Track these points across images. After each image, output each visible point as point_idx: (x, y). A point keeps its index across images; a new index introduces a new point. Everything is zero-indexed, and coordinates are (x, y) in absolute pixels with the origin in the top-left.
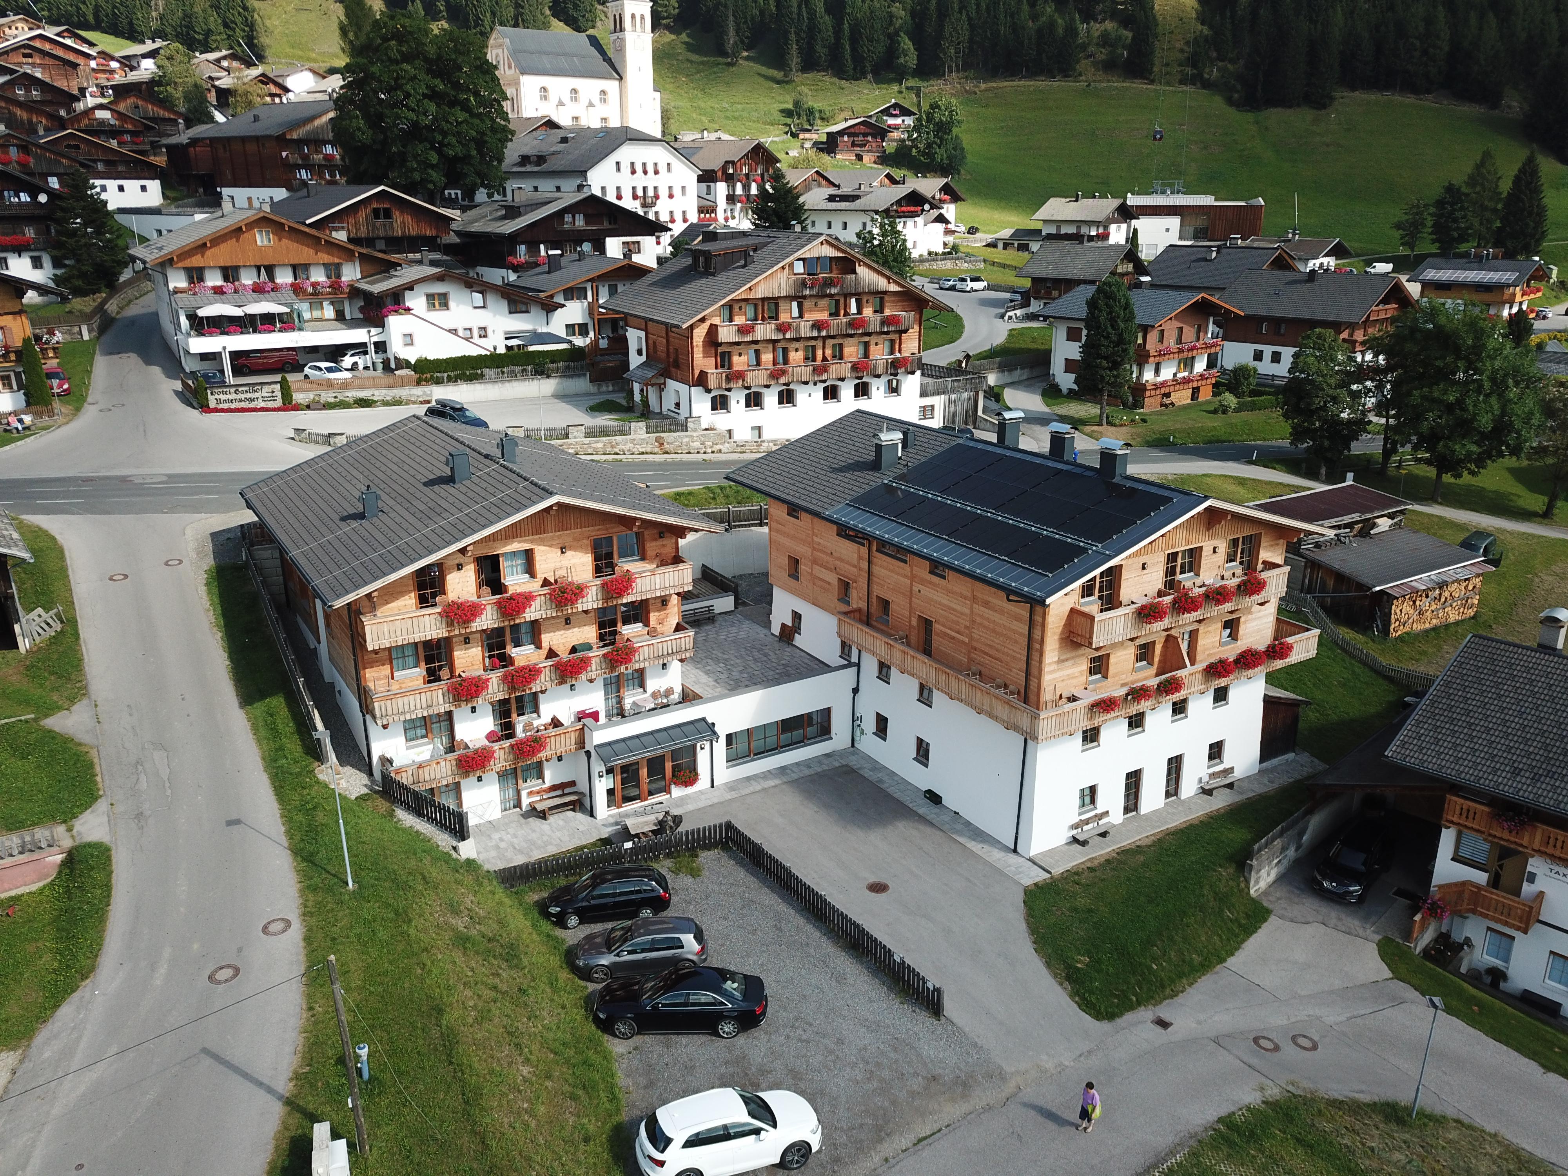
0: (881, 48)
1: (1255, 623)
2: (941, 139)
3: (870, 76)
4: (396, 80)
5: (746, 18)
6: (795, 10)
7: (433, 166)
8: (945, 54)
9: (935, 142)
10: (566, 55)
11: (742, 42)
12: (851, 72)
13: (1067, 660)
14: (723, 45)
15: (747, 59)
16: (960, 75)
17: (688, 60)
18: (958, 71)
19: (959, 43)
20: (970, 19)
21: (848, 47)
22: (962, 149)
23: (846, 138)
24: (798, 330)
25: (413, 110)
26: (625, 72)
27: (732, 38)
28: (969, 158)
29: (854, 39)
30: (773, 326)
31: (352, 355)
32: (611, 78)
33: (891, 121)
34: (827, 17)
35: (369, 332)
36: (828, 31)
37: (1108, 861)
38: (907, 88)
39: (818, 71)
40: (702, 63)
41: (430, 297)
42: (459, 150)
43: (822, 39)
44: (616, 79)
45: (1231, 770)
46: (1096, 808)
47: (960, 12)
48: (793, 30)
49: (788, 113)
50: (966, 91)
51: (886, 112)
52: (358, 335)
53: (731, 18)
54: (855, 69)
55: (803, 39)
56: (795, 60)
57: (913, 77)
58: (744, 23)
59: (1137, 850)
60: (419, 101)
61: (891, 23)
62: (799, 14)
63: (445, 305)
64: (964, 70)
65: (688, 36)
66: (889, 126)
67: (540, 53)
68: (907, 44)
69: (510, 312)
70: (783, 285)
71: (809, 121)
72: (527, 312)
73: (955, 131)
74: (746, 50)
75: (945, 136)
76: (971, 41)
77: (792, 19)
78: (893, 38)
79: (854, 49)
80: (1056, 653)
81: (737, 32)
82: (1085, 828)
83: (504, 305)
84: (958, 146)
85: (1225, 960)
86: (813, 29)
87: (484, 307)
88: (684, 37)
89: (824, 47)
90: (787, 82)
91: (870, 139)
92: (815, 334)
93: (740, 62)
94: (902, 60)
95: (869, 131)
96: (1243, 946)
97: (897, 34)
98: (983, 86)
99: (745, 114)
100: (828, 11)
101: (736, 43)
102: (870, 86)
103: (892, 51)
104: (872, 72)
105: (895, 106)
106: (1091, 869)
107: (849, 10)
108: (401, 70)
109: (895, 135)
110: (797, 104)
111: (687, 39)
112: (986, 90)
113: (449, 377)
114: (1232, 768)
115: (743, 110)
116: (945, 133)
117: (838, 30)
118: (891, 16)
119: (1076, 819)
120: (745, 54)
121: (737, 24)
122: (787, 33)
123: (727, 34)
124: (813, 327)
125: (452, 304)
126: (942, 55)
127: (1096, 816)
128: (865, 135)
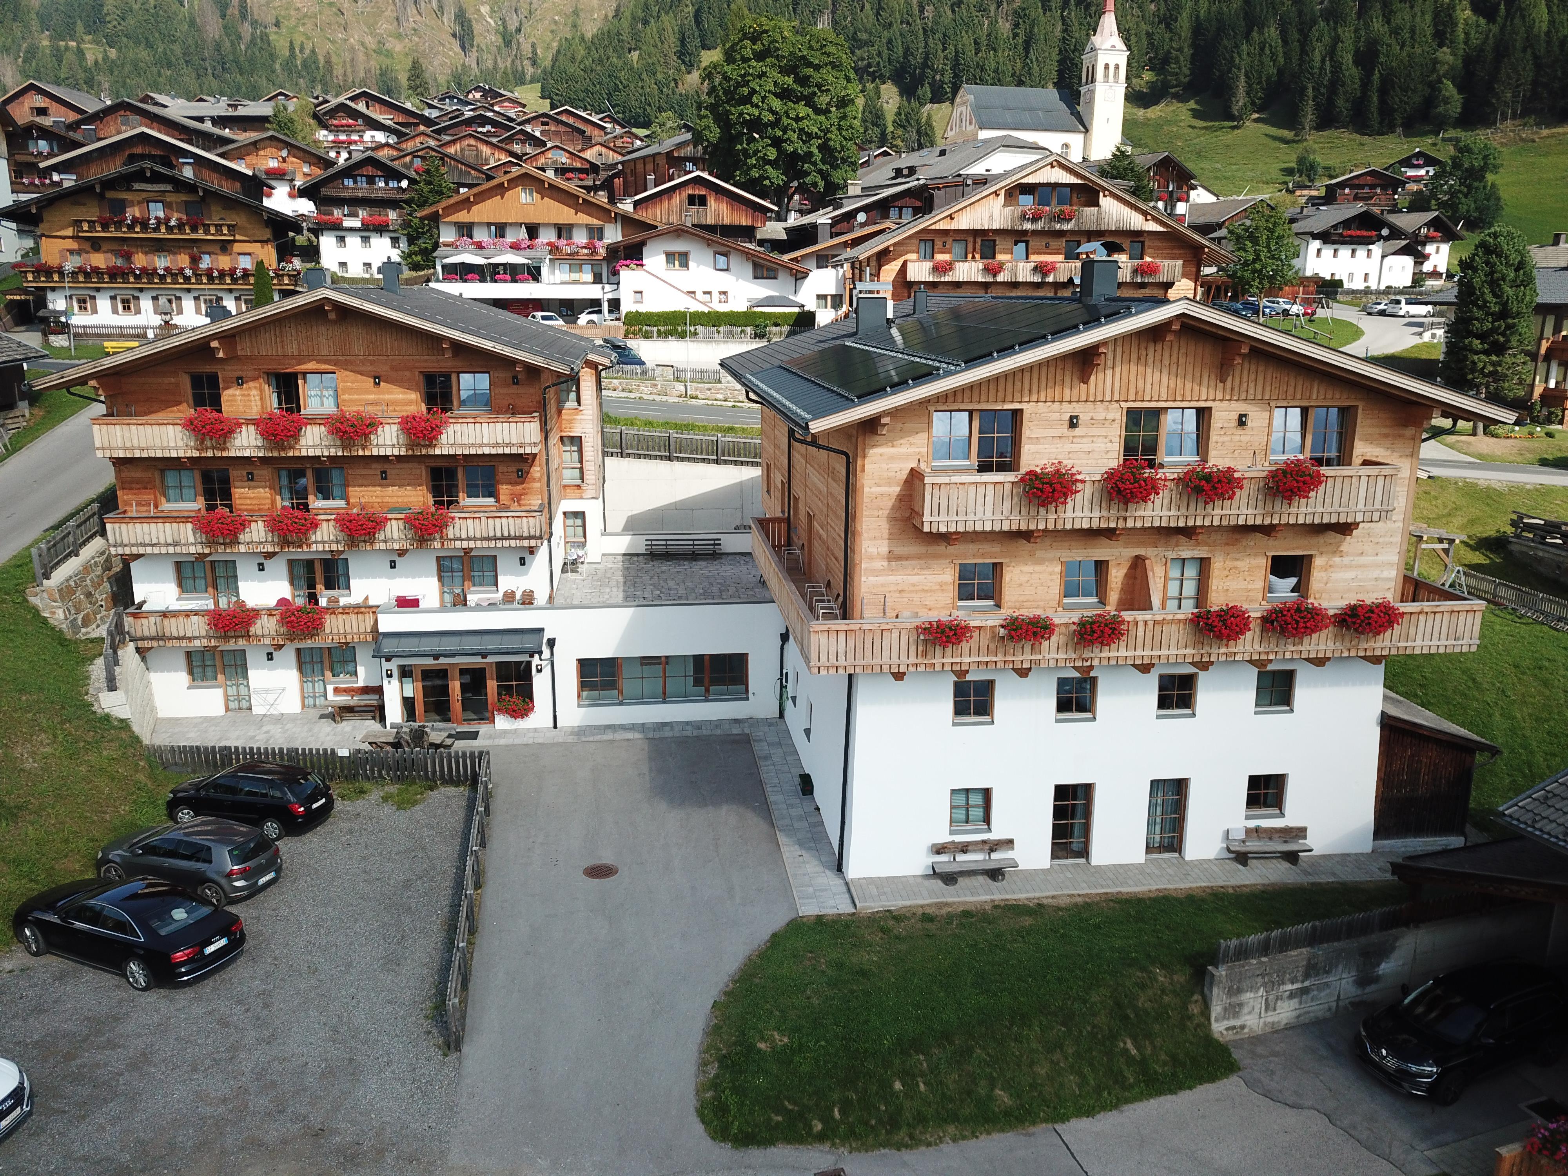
0: (1417, 99)
1: (1350, 575)
2: (1469, 187)
3: (1399, 130)
4: (743, 76)
5: (1261, 77)
6: (1317, 64)
7: (769, 163)
8: (1498, 99)
9: (1460, 191)
10: (1031, 109)
11: (1253, 103)
12: (1376, 126)
13: (907, 558)
14: (1230, 107)
15: (1256, 121)
16: (1517, 122)
17: (1190, 126)
18: (1514, 117)
19: (1518, 86)
20: (1536, 57)
21: (1375, 99)
22: (1498, 199)
23: (1347, 191)
24: (1014, 271)
25: (757, 106)
26: (1091, 124)
27: (1241, 99)
28: (1506, 211)
29: (1383, 92)
30: (981, 266)
31: (589, 313)
32: (1075, 131)
33: (1411, 173)
34: (1354, 69)
35: (603, 288)
36: (1353, 83)
37: (966, 914)
38: (1444, 140)
39: (1337, 128)
40: (1205, 128)
41: (670, 256)
42: (800, 147)
43: (1345, 93)
44: (1080, 132)
45: (1301, 832)
46: (989, 830)
47: (1524, 50)
48: (1310, 86)
49: (1289, 172)
50: (1522, 139)
51: (1407, 162)
52: (594, 292)
53: (1243, 77)
54: (1381, 123)
55: (1323, 95)
56: (1309, 116)
57: (1455, 128)
58: (1258, 84)
59: (1037, 910)
60: (764, 98)
61: (1434, 70)
62: (1321, 68)
63: (685, 265)
64: (1523, 115)
65: (1196, 103)
66: (1409, 178)
67: (1003, 108)
68: (1449, 88)
69: (755, 277)
70: (996, 214)
71: (1309, 176)
72: (775, 278)
73: (1490, 177)
74: (1257, 112)
75: (1476, 184)
76: (1535, 83)
77: (1312, 75)
78: (1434, 87)
79: (1382, 102)
80: (886, 542)
81: (1248, 93)
82: (961, 857)
83: (749, 269)
84: (1493, 194)
85: (1065, 1119)
86: (1335, 83)
87: (727, 270)
88: (1192, 104)
89: (1347, 101)
90: (1297, 142)
91: (1378, 191)
92: (1037, 279)
93: (1248, 123)
94: (1441, 109)
95: (1378, 182)
96: (1125, 1107)
97: (1440, 81)
98: (1545, 132)
99: (1239, 174)
100: (1357, 62)
101: (1245, 104)
102: (1398, 140)
103: (1431, 100)
104: (1403, 125)
105: (1419, 155)
106: (927, 918)
107: (1382, 59)
108: (749, 66)
109: (1413, 187)
110: (1301, 161)
111: (1195, 106)
112: (1548, 137)
113: (659, 331)
114: (1304, 830)
115: (1238, 170)
116: (1475, 180)
117: (1365, 83)
118: (1435, 62)
119: (944, 837)
120: (1256, 116)
121: (1250, 85)
122: (1304, 88)
123: (1234, 95)
124: (1035, 269)
125: (691, 264)
126: (1494, 101)
127: (984, 842)
128: (1373, 186)
